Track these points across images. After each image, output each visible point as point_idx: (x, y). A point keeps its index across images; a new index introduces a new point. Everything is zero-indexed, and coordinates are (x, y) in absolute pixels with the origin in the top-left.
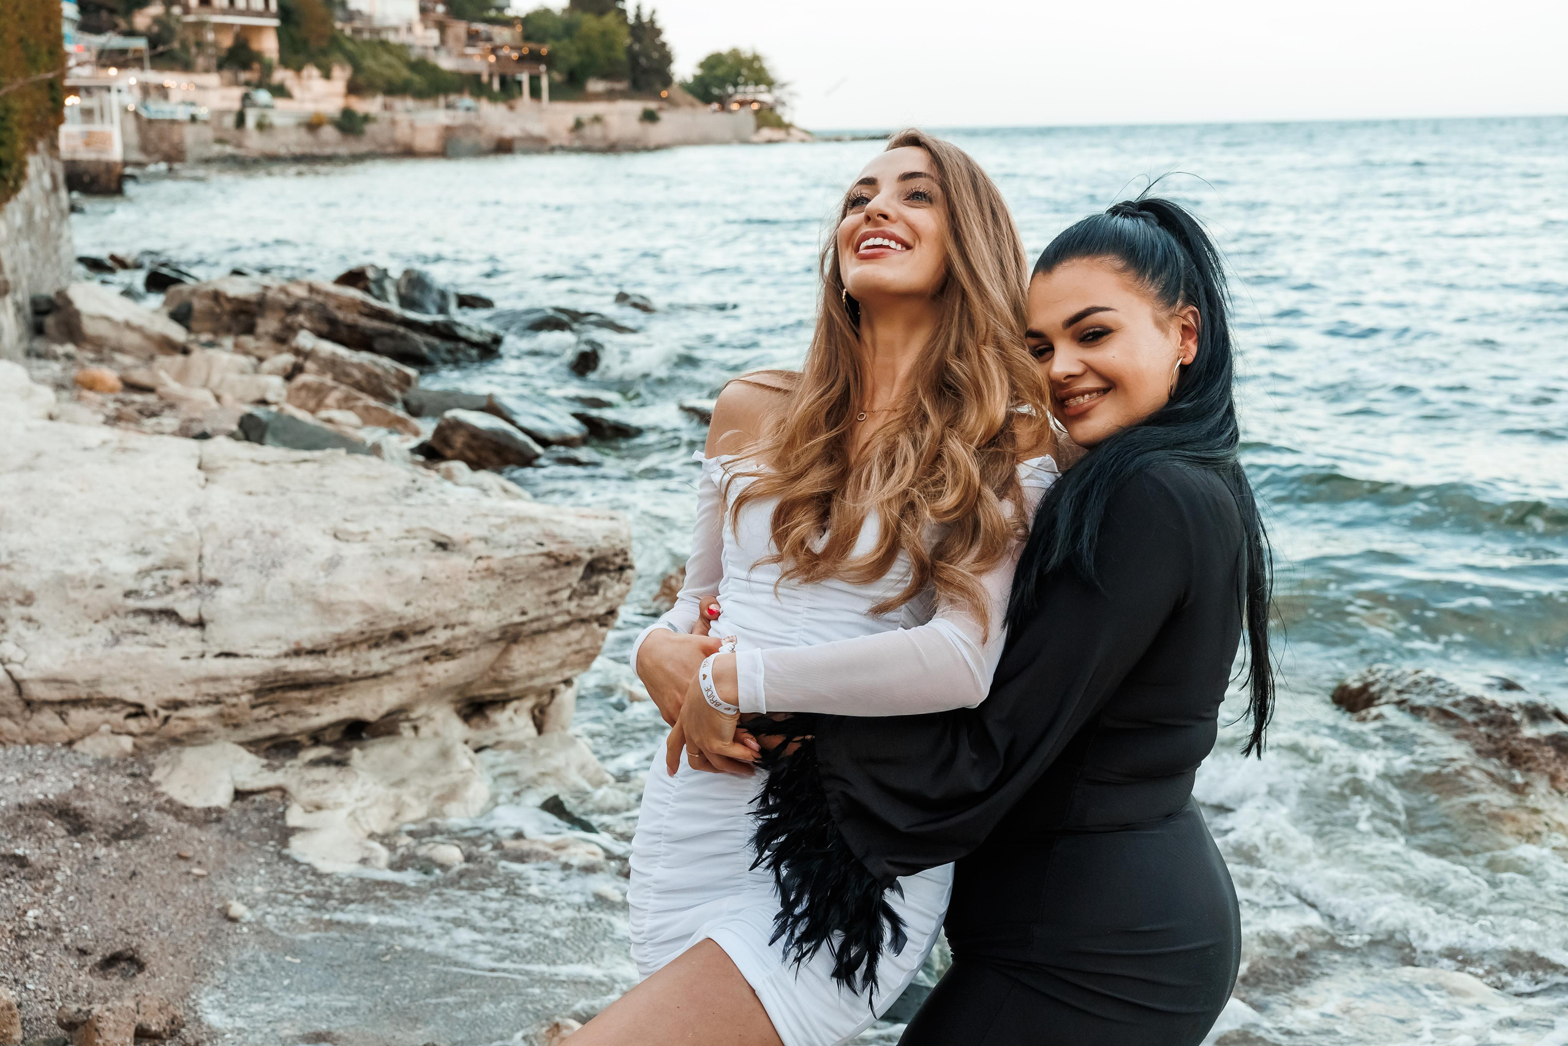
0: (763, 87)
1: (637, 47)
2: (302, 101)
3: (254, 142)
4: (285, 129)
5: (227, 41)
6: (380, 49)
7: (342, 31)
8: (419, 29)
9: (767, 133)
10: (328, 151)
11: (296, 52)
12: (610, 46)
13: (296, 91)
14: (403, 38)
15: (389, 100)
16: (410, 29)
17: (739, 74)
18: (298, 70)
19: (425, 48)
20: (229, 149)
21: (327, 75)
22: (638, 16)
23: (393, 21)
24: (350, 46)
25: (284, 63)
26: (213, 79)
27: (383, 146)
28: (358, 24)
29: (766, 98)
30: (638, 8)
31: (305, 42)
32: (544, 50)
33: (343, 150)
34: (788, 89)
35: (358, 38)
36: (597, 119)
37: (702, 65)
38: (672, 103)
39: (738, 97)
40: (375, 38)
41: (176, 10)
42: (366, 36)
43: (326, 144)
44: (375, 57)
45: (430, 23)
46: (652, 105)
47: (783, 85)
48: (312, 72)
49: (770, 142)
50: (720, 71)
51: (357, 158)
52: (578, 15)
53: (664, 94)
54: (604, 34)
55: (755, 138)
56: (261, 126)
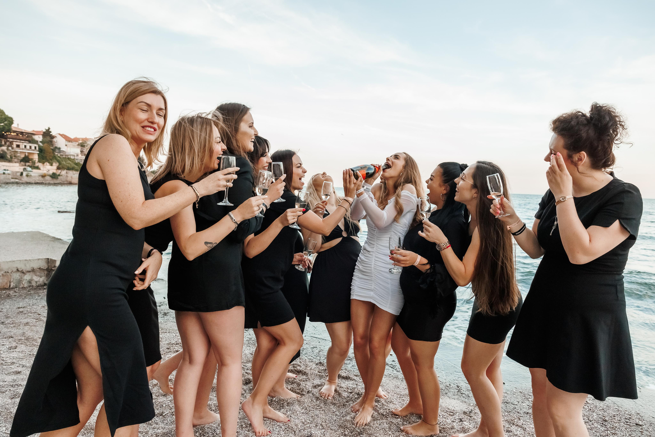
2: (43, 170)
3: (25, 179)
4: (35, 176)
5: (23, 156)
6: (67, 159)
7: (58, 155)
8: (80, 156)
10: (48, 182)
11: (43, 159)
13: (41, 168)
14: (76, 158)
15: (68, 171)
16: (77, 155)
18: (43, 163)
19: (82, 160)
20: (17, 180)
21: (52, 165)
23: (72, 154)
24: (59, 159)
25: (39, 161)
26: (17, 164)
27: (63, 182)
28: (61, 154)
31: (46, 157)
33: (51, 182)
35: (61, 157)
40: (67, 157)
41: (10, 148)
42: (64, 156)
43: (47, 180)
44: (65, 162)
45: (83, 155)
48: (47, 164)
51: (55, 184)
56: (27, 176)
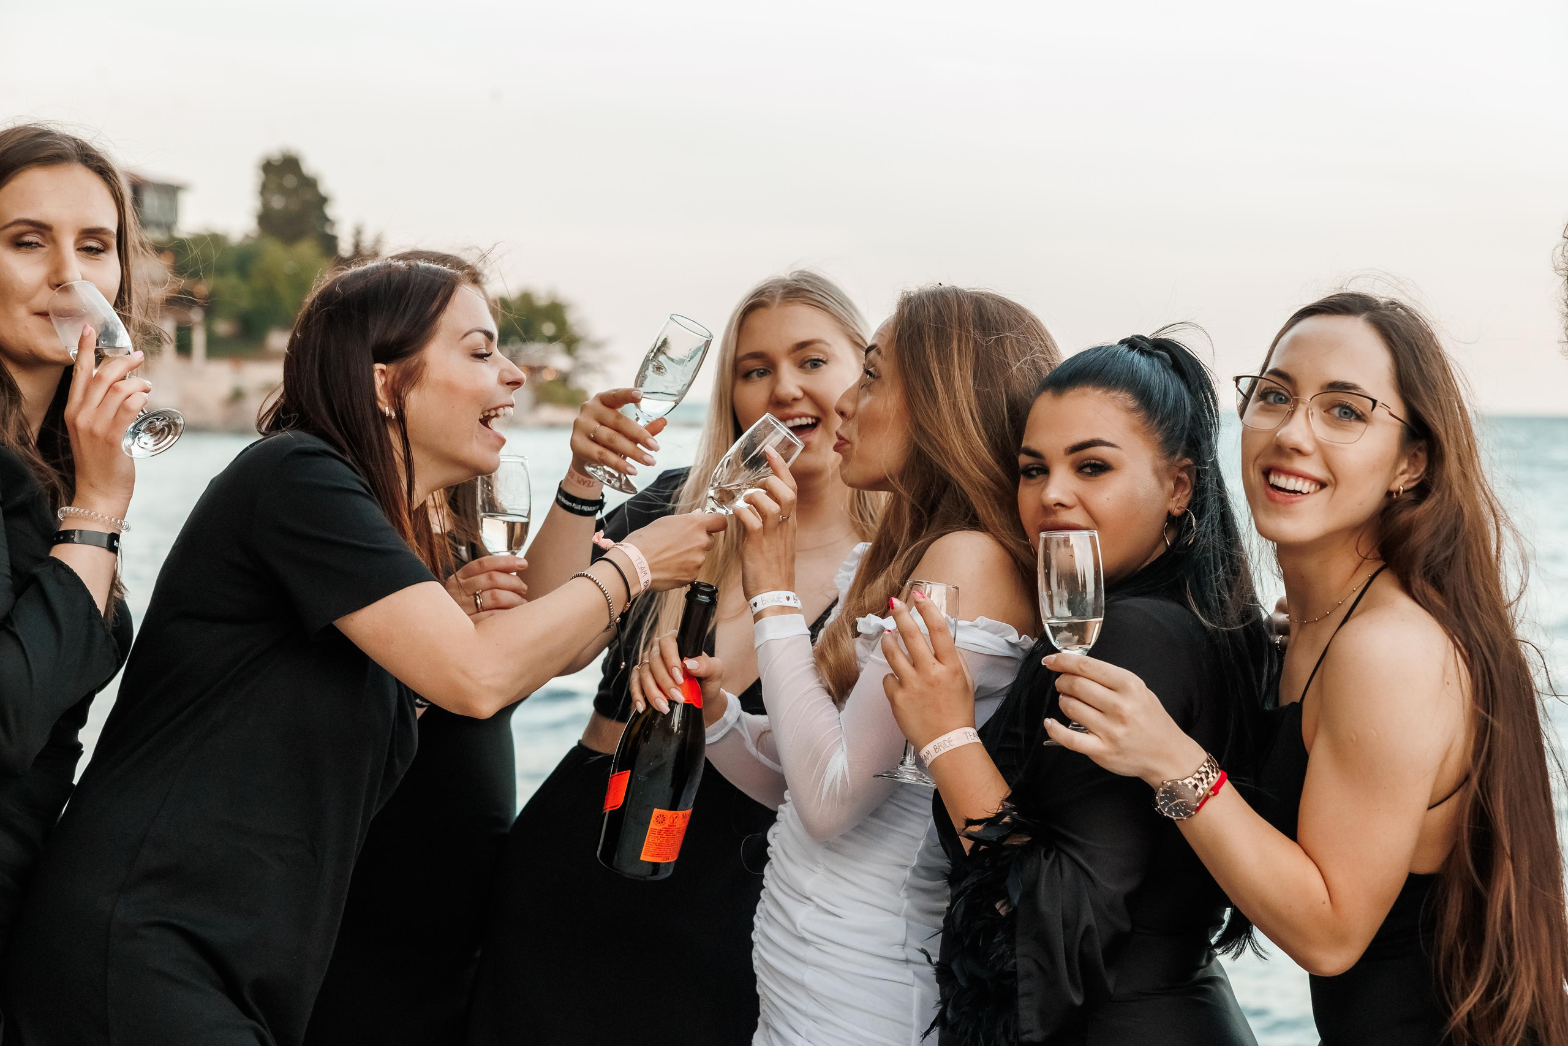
9: (548, 413)
29: (563, 363)
32: (203, 288)
34: (606, 350)
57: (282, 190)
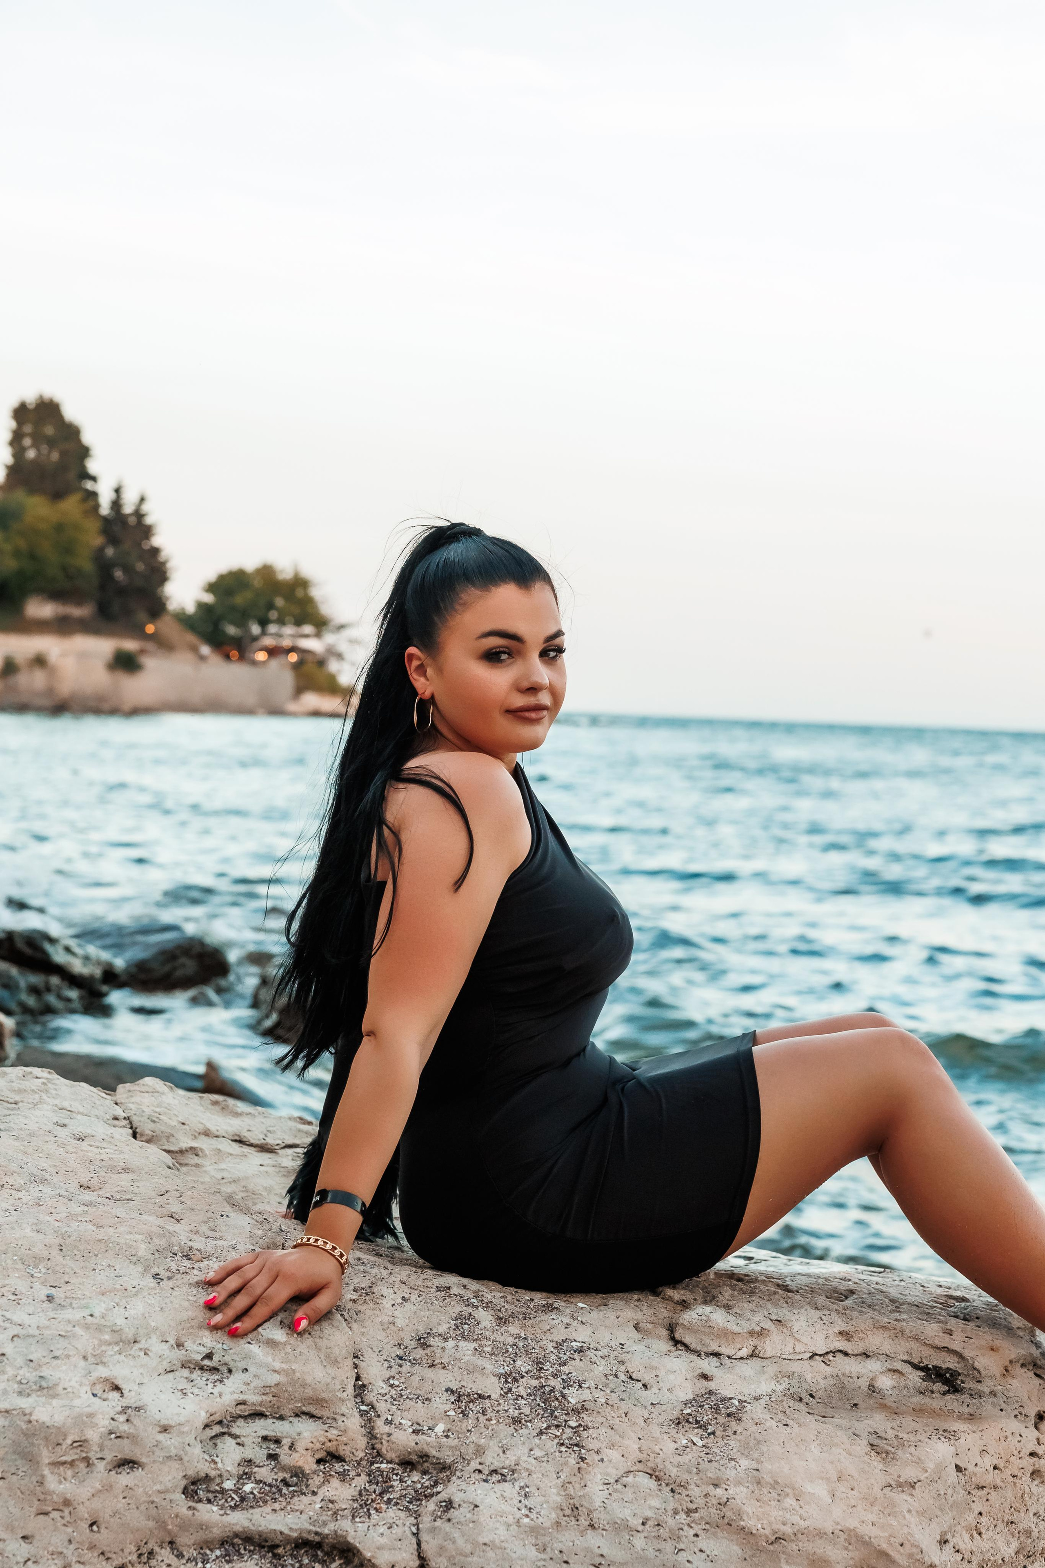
0: (308, 629)
1: (110, 552)
9: (311, 700)
12: (68, 549)
17: (271, 606)
22: (116, 504)
29: (313, 645)
30: (118, 491)
34: (346, 633)
36: (40, 661)
37: (212, 588)
38: (163, 644)
39: (268, 641)
46: (130, 645)
47: (341, 627)
49: (316, 714)
50: (239, 600)
52: (20, 496)
53: (150, 629)
54: (59, 528)
55: (292, 707)
57: (38, 439)
